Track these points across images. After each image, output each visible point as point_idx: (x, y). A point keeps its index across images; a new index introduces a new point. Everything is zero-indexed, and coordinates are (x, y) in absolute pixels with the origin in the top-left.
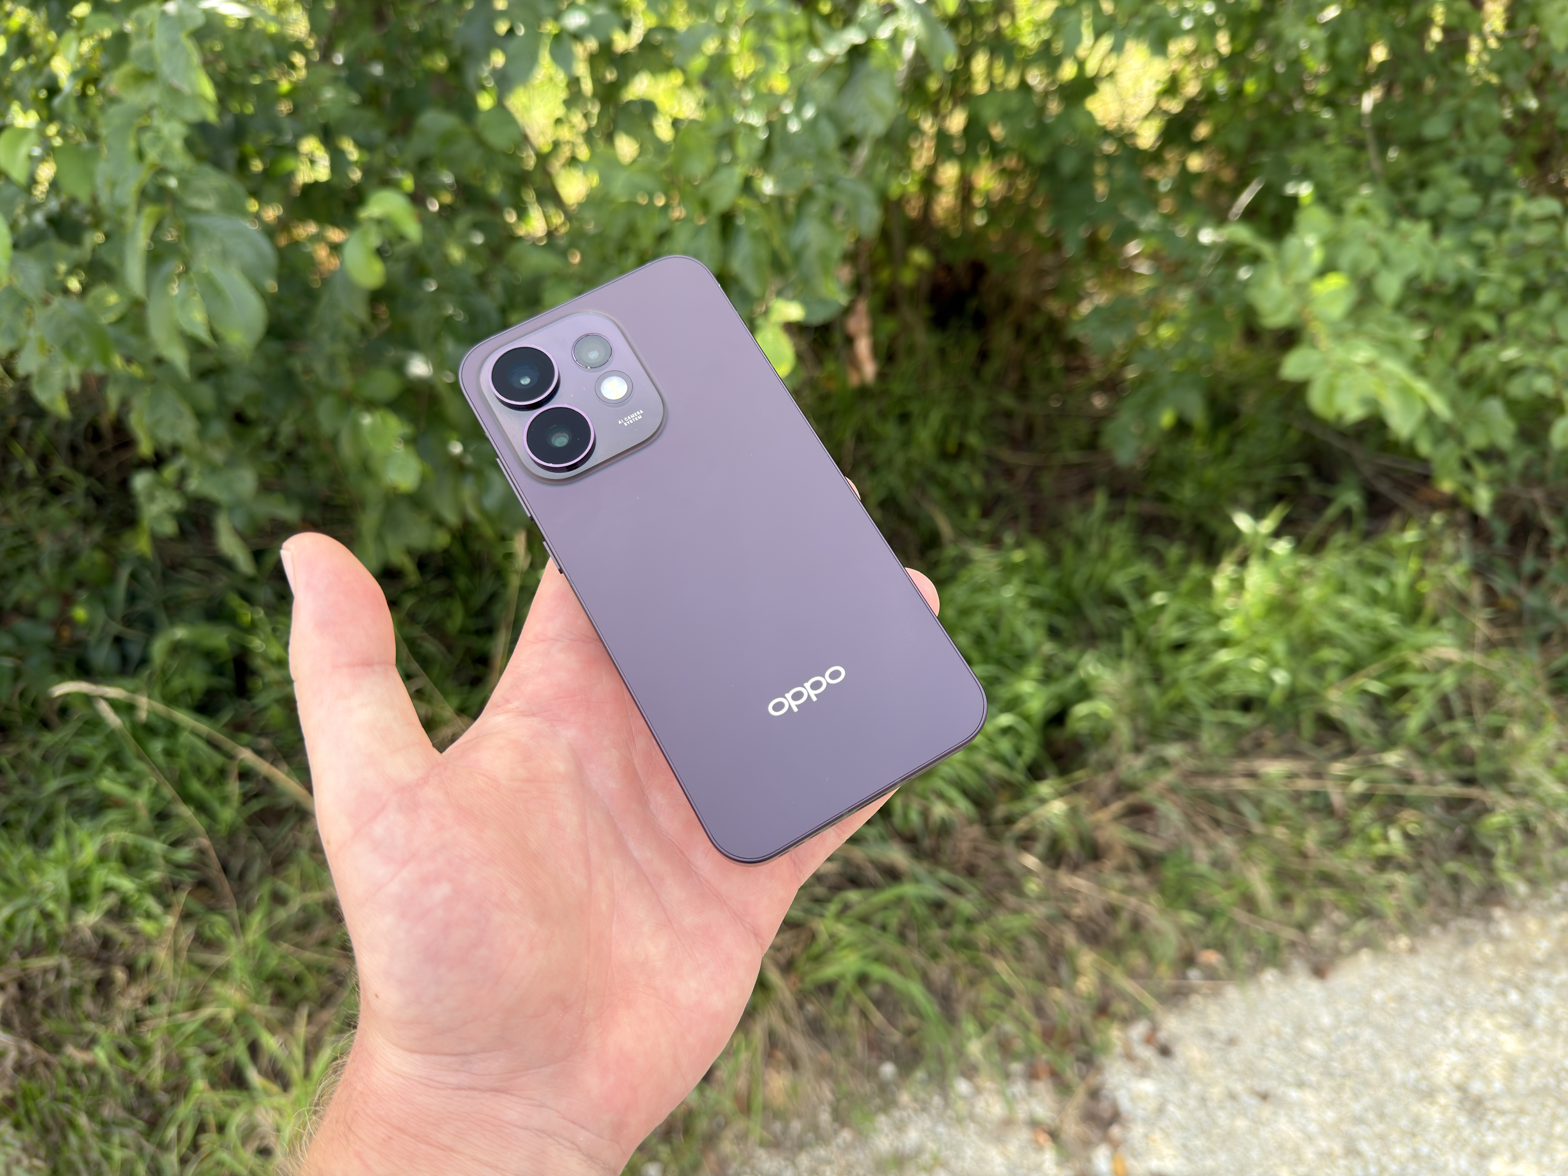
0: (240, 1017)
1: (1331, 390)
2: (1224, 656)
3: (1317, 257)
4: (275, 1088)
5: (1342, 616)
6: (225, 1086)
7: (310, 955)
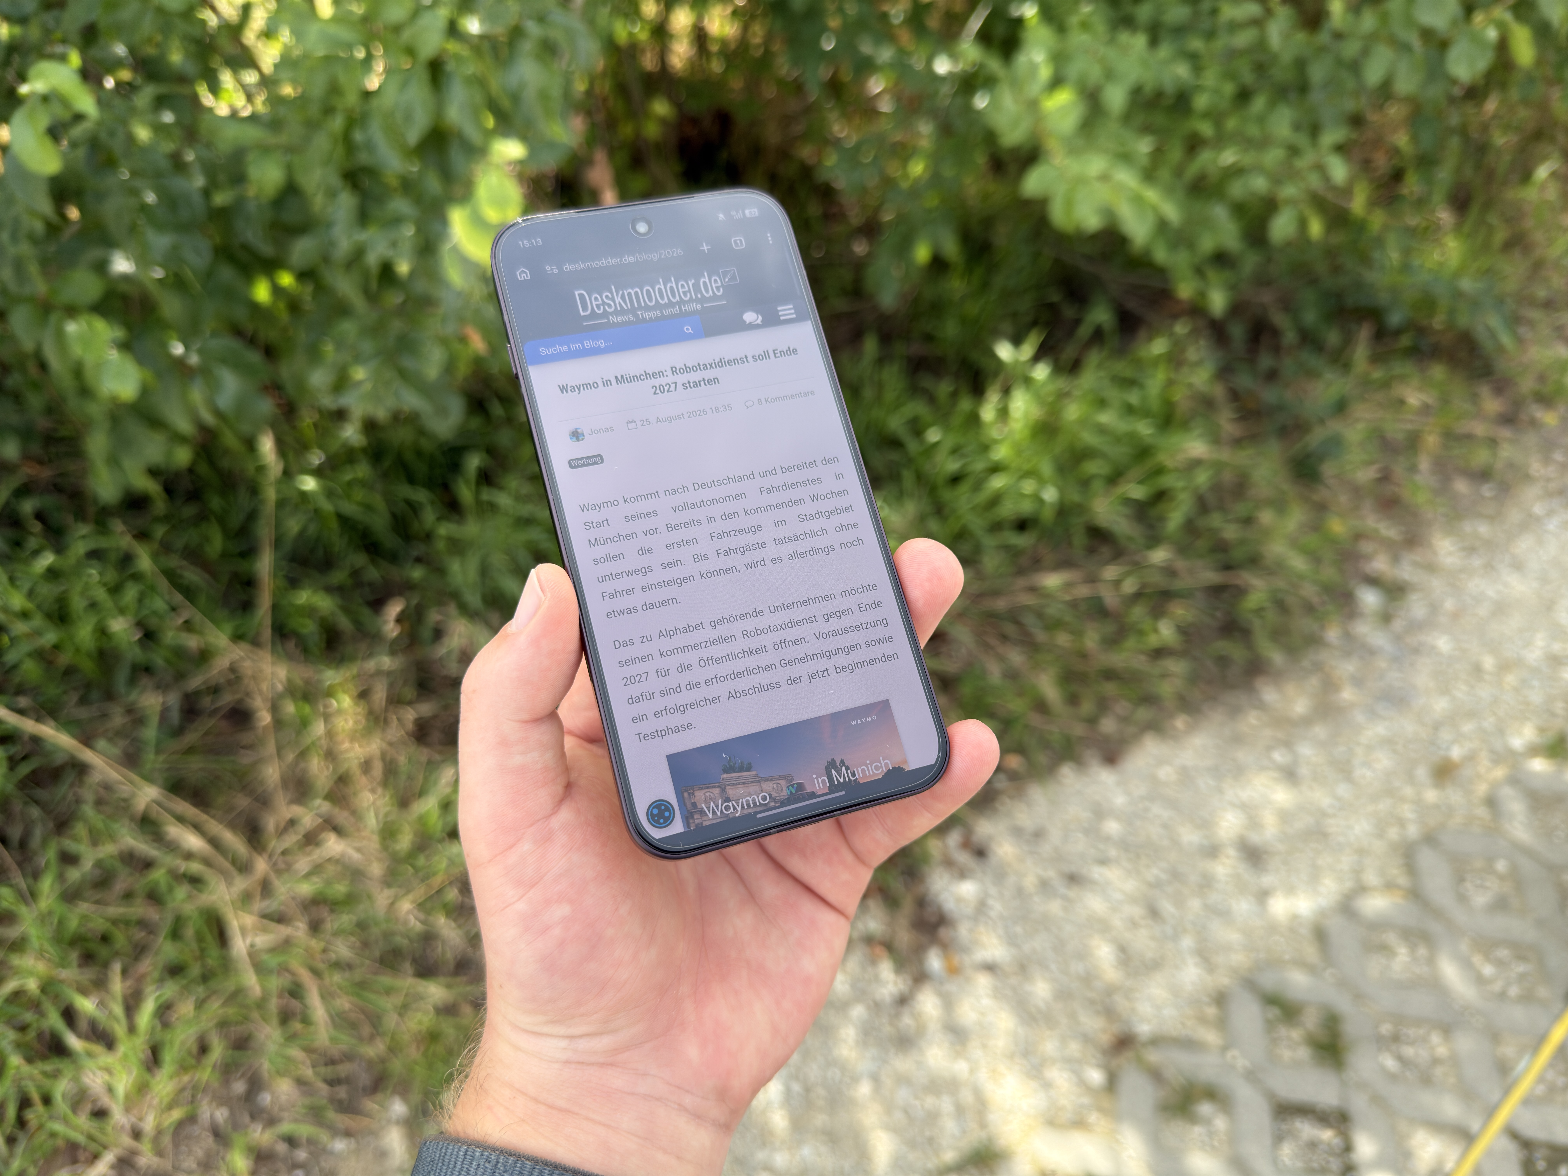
0: (48, 987)
1: (1069, 203)
2: (998, 482)
3: (1045, 73)
4: (98, 1049)
5: (1102, 430)
6: (44, 1057)
7: (115, 911)
